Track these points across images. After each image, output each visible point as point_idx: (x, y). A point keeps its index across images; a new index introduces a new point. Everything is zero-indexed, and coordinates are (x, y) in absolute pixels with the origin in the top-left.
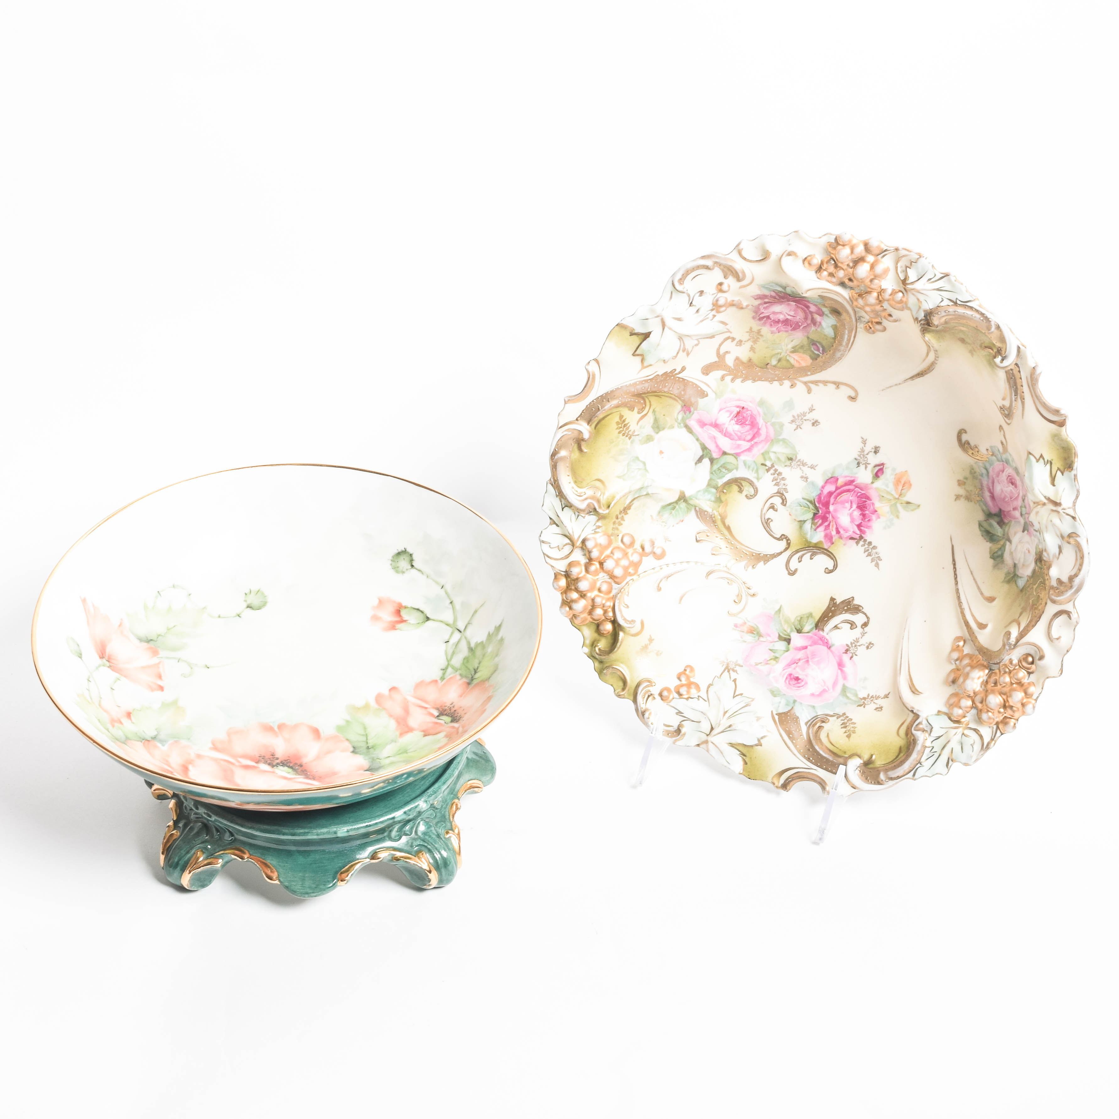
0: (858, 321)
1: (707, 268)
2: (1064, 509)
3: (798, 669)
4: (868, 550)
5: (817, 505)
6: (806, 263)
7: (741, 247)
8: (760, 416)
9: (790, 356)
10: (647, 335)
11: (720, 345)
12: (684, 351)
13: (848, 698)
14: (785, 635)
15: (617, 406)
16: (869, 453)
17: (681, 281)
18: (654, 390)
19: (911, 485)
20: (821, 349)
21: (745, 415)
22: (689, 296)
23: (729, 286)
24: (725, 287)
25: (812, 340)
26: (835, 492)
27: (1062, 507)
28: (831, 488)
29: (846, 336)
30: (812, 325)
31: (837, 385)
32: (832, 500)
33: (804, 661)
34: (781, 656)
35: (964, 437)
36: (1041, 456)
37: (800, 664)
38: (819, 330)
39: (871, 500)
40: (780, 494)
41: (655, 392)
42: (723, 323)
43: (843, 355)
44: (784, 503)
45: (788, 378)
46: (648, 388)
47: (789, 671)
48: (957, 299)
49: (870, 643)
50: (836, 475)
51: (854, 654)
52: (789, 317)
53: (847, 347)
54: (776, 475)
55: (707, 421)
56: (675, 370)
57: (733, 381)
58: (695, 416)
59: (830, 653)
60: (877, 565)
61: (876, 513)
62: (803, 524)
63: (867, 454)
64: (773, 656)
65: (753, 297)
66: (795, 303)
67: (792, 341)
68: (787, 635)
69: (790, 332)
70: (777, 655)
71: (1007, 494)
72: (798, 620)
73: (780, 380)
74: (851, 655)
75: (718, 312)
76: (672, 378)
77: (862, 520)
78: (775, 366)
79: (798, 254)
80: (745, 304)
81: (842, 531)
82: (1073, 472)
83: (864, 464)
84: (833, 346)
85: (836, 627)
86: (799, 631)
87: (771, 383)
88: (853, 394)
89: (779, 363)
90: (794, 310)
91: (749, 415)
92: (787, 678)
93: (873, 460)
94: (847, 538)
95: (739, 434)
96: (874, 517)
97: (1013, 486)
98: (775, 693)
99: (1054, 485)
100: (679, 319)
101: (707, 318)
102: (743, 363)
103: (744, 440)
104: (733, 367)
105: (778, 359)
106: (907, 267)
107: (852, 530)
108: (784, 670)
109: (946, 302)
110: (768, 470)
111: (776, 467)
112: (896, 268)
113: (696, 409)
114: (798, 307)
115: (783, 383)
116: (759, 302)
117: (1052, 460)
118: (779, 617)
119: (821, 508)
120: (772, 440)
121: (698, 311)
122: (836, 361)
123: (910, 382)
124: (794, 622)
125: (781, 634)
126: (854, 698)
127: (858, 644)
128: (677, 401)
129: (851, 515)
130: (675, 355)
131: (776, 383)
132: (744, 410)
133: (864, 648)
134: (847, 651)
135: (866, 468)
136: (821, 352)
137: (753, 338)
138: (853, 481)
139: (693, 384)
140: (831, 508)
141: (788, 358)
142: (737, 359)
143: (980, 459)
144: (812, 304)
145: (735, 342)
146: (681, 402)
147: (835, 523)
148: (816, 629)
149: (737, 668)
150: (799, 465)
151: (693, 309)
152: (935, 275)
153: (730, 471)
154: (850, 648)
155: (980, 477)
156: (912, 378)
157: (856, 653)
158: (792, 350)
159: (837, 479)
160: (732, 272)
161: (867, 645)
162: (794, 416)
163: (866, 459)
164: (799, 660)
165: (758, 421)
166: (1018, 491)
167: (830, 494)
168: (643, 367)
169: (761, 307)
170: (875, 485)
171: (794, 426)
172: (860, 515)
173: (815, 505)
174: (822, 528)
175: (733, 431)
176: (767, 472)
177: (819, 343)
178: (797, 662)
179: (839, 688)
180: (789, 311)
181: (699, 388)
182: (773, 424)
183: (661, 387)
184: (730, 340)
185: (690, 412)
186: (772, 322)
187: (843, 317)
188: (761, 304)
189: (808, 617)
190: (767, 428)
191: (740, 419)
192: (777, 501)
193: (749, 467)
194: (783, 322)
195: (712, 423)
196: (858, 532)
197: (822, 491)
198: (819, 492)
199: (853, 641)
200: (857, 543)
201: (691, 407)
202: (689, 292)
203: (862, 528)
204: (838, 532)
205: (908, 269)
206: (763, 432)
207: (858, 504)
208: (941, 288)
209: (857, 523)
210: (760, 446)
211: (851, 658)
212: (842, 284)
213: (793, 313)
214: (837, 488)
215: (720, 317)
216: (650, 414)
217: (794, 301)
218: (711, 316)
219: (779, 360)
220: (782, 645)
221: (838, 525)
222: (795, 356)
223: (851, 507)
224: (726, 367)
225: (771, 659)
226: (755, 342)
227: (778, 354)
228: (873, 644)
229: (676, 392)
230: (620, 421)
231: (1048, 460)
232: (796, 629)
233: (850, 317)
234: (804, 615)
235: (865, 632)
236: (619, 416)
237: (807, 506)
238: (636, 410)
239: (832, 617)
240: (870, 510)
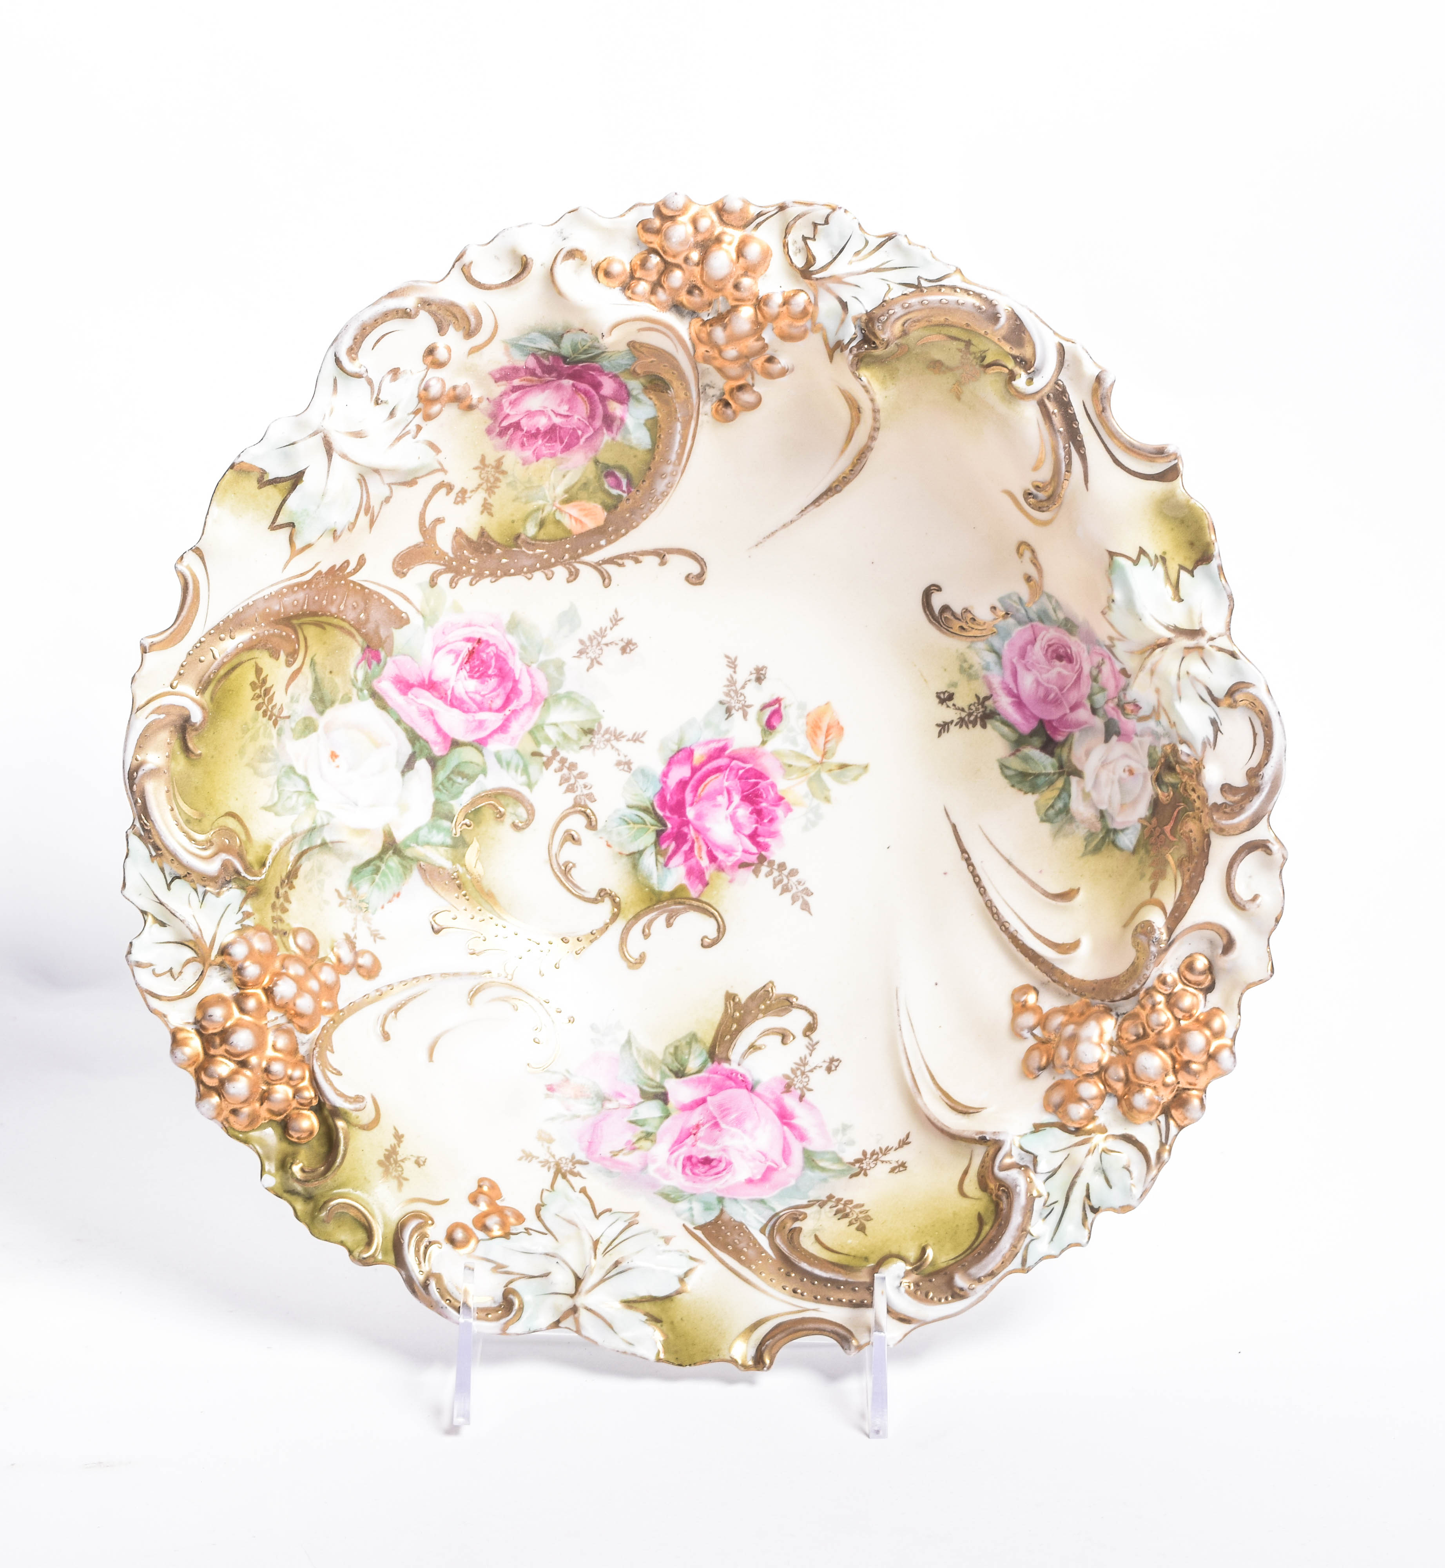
0: (702, 396)
1: (406, 314)
2: (1212, 639)
3: (701, 1145)
4: (781, 881)
5: (661, 813)
6: (601, 275)
7: (466, 260)
8: (514, 654)
9: (561, 511)
10: (297, 479)
11: (426, 504)
12: (366, 513)
13: (823, 1169)
14: (653, 1087)
15: (250, 647)
16: (745, 684)
17: (353, 351)
18: (314, 608)
19: (842, 729)
20: (624, 482)
21: (484, 656)
22: (370, 382)
23: (449, 350)
24: (441, 354)
25: (607, 466)
26: (691, 778)
27: (1207, 636)
28: (681, 772)
29: (678, 437)
30: (605, 431)
31: (661, 555)
32: (688, 796)
33: (707, 1126)
34: (657, 1128)
35: (937, 601)
36: (1142, 552)
37: (701, 1133)
38: (619, 438)
39: (767, 778)
40: (581, 808)
41: (314, 614)
42: (432, 446)
43: (670, 486)
44: (591, 825)
45: (560, 561)
46: (304, 603)
47: (683, 1152)
48: (919, 278)
49: (832, 1060)
50: (687, 744)
51: (805, 1090)
52: (557, 420)
53: (679, 464)
54: (565, 771)
55: (413, 679)
56: (347, 562)
57: (454, 585)
58: (390, 669)
59: (757, 1100)
60: (806, 907)
61: (783, 802)
62: (639, 859)
63: (743, 687)
64: (642, 1132)
65: (491, 374)
66: (571, 382)
67: (564, 476)
68: (657, 1087)
69: (559, 455)
70: (650, 1129)
71: (1050, 686)
72: (671, 1054)
73: (546, 566)
74: (799, 1092)
75: (428, 418)
76: (343, 582)
77: (757, 822)
78: (534, 538)
79: (587, 253)
80: (475, 395)
81: (720, 856)
82: (1214, 563)
83: (739, 708)
84: (650, 469)
85: (753, 1047)
86: (679, 1074)
87: (529, 575)
88: (695, 569)
89: (542, 531)
90: (570, 401)
91: (492, 654)
92: (684, 1167)
93: (757, 696)
94: (733, 866)
95: (478, 698)
96: (780, 811)
97: (1064, 663)
98: (672, 1196)
99: (1181, 600)
100: (358, 435)
101: (408, 433)
102: (468, 539)
103: (490, 710)
104: (451, 555)
105: (539, 520)
106: (805, 239)
107: (740, 848)
108: (672, 1153)
109: (897, 292)
110: (547, 764)
111: (563, 753)
112: (785, 245)
113: (390, 654)
114: (577, 390)
115: (553, 574)
116: (503, 387)
117: (1165, 553)
118: (631, 1055)
119: (668, 818)
120: (546, 700)
121: (392, 414)
122: (657, 503)
123: (814, 511)
124: (663, 1060)
125: (645, 1088)
126: (836, 1167)
127: (808, 1068)
128: (353, 636)
129: (733, 818)
130: (352, 520)
131: (539, 576)
132: (483, 645)
133: (821, 1073)
134: (788, 1088)
135: (745, 715)
136: (624, 488)
137: (488, 481)
138: (723, 749)
139: (381, 596)
140: (690, 813)
141: (558, 516)
142: (459, 532)
143: (978, 633)
144: (607, 375)
145: (453, 495)
146: (360, 639)
147: (704, 840)
148: (713, 1062)
149: (579, 1168)
150: (608, 740)
151: (385, 410)
152: (867, 242)
153: (471, 778)
154: (793, 1080)
155: (984, 673)
156: (816, 502)
157: (809, 1086)
158: (566, 496)
159: (691, 753)
160: (455, 316)
161: (825, 1065)
162: (582, 642)
163: (742, 698)
164: (698, 1127)
165: (511, 664)
166: (1077, 667)
167: (683, 785)
168: (295, 552)
169: (505, 402)
170: (769, 747)
171: (585, 661)
172: (751, 813)
173: (656, 814)
174: (679, 859)
175: (467, 693)
176: (547, 769)
177: (621, 469)
178: (694, 1132)
179: (797, 1157)
180: (559, 405)
181: (392, 607)
182: (542, 667)
183: (324, 602)
184: (443, 491)
185: (379, 661)
186: (524, 435)
187: (671, 393)
188: (505, 394)
189: (689, 1044)
190: (531, 676)
191: (475, 667)
192: (577, 823)
193: (508, 764)
194: (546, 433)
195: (424, 681)
196: (754, 849)
197: (665, 783)
198: (659, 786)
199: (794, 1066)
200: (756, 873)
201: (380, 649)
202: (370, 375)
203: (761, 839)
204: (713, 858)
205: (809, 242)
206: (525, 686)
207: (743, 792)
208: (883, 264)
209: (748, 831)
210: (523, 717)
211: (801, 1098)
212: (677, 308)
213: (566, 407)
214: (694, 771)
215: (430, 431)
216: (306, 669)
217: (571, 376)
218: (412, 428)
219: (542, 524)
220: (651, 1110)
221: (710, 845)
222: (572, 509)
223: (730, 802)
224: (438, 556)
225: (639, 1140)
226: (490, 490)
227: (538, 509)
228: (838, 1060)
229: (351, 615)
230: (256, 681)
231: (1156, 556)
232: (671, 1070)
233: (687, 389)
234: (679, 1041)
235: (815, 1041)
236: (254, 669)
237: (640, 820)
238: (283, 656)
239: (739, 1031)
240: (769, 798)
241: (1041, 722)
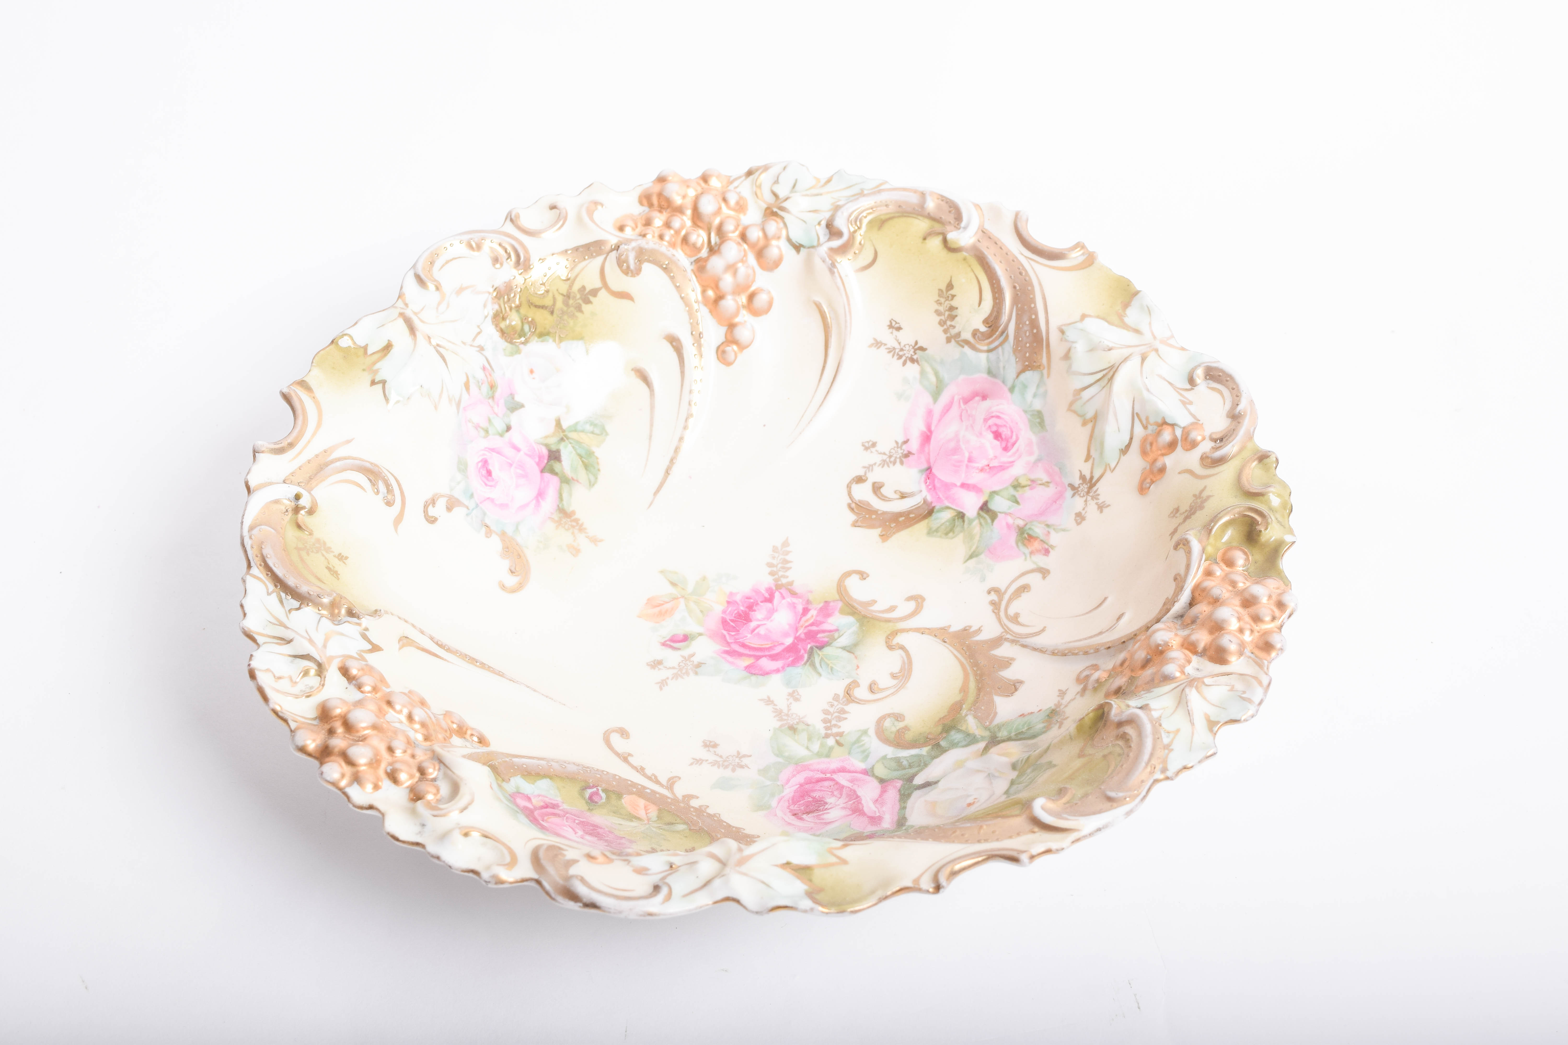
3: (991, 453)
4: (783, 568)
5: (806, 656)
8: (783, 796)
9: (649, 819)
10: (790, 868)
13: (936, 374)
14: (984, 518)
16: (670, 668)
19: (648, 600)
20: (590, 791)
21: (803, 808)
25: (588, 804)
26: (765, 656)
28: (765, 663)
30: (561, 808)
31: (624, 757)
32: (778, 649)
33: (976, 465)
34: (1006, 488)
36: (373, 383)
37: (983, 463)
38: (558, 799)
39: (723, 618)
40: (849, 695)
43: (567, 763)
44: (855, 684)
45: (686, 806)
47: (1005, 458)
49: (867, 449)
50: (745, 673)
51: (899, 445)
53: (545, 760)
54: (834, 722)
55: (864, 819)
59: (932, 461)
60: (786, 544)
61: (729, 600)
62: (849, 646)
63: (674, 668)
64: (1018, 491)
67: (619, 824)
68: (982, 517)
69: (607, 829)
70: (1012, 491)
71: (513, 476)
72: (954, 532)
73: (700, 810)
74: (904, 447)
77: (757, 604)
78: (686, 824)
81: (800, 608)
83: (690, 661)
84: (565, 777)
85: (903, 496)
86: (961, 516)
87: (717, 816)
88: (616, 735)
89: (675, 822)
91: (796, 806)
92: (1014, 444)
93: (673, 657)
94: (800, 597)
95: (836, 792)
96: (738, 598)
97: (490, 467)
98: (1038, 420)
103: (837, 783)
105: (670, 826)
107: (784, 601)
108: (1013, 462)
110: (841, 734)
111: (823, 732)
115: (701, 806)
118: (977, 547)
119: (805, 650)
120: (796, 764)
122: (587, 768)
124: (961, 532)
125: (989, 521)
126: (928, 369)
127: (885, 457)
129: (768, 617)
131: (710, 811)
132: (796, 812)
133: (880, 447)
134: (908, 455)
135: (693, 655)
136: (595, 790)
138: (727, 652)
140: (789, 641)
141: (654, 819)
147: (799, 622)
148: (934, 507)
149: (1077, 482)
150: (787, 715)
153: (898, 760)
154: (900, 457)
155: (537, 531)
156: (502, 675)
157: (896, 445)
159: (748, 668)
161: (873, 450)
162: (734, 771)
163: (682, 665)
164: (982, 470)
165: (792, 794)
166: (487, 454)
167: (774, 658)
170: (700, 630)
171: (745, 761)
172: (755, 611)
173: (809, 658)
174: (825, 627)
175: (839, 798)
176: (843, 732)
177: (581, 795)
178: (987, 468)
179: (944, 399)
182: (774, 779)
189: (937, 530)
190: (788, 781)
191: (817, 806)
192: (861, 692)
193: (864, 751)
195: (858, 815)
196: (777, 595)
197: (783, 668)
198: (789, 670)
199: (891, 465)
200: (791, 583)
203: (767, 595)
204: (806, 611)
206: (799, 779)
207: (746, 624)
209: (769, 605)
210: (823, 766)
211: (906, 442)
214: (758, 658)
220: (999, 504)
221: (799, 617)
222: (641, 814)
223: (759, 626)
225: (1024, 487)
227: (661, 830)
228: (863, 445)
232: (964, 521)
234: (941, 537)
235: (864, 470)
237: (822, 664)
239: (900, 514)
240: (735, 608)
241: (542, 471)
